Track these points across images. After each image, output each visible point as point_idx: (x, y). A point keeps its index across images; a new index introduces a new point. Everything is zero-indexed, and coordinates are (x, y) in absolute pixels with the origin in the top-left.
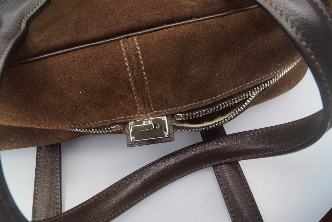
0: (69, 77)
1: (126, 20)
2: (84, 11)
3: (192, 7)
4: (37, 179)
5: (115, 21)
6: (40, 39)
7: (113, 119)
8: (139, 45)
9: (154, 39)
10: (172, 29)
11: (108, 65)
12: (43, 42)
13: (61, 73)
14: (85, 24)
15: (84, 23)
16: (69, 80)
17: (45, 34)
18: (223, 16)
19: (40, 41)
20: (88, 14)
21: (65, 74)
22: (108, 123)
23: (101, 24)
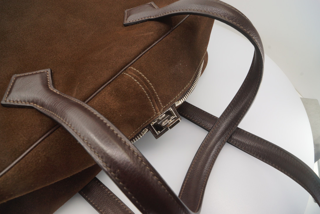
0: (110, 108)
1: (120, 58)
2: (89, 65)
3: (152, 35)
4: (100, 210)
5: (115, 62)
6: (75, 94)
7: (141, 126)
8: (137, 69)
9: (142, 62)
10: (148, 52)
11: (127, 89)
12: (78, 95)
13: (103, 109)
14: (98, 72)
15: (96, 72)
16: (110, 110)
17: (75, 90)
18: (169, 33)
19: (76, 96)
20: (94, 66)
21: (106, 108)
22: (139, 131)
23: (107, 67)
